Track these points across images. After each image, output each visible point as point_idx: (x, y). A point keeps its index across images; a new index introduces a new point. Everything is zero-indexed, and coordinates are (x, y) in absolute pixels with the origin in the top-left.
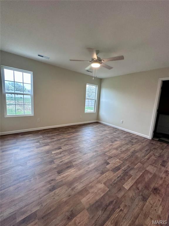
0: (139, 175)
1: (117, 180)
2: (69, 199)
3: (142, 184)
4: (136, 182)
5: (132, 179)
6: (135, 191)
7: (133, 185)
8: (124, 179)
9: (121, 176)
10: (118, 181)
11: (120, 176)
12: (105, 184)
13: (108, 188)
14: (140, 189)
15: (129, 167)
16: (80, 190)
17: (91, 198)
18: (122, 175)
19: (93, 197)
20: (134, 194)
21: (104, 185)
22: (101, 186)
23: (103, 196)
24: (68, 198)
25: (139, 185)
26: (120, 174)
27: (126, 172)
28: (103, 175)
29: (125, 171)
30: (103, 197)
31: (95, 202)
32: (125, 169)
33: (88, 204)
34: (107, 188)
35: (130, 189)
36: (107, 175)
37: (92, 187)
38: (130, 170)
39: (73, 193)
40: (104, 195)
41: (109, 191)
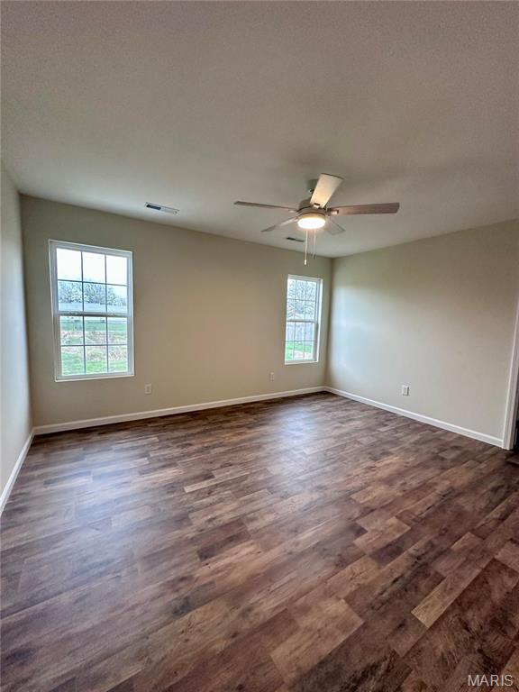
0: (470, 574)
1: (389, 590)
2: (234, 644)
3: (479, 609)
4: (458, 602)
5: (445, 591)
6: (456, 634)
7: (447, 613)
8: (417, 588)
9: (406, 576)
10: (393, 594)
11: (402, 576)
12: (349, 600)
13: (361, 616)
14: (474, 627)
15: (433, 546)
16: (268, 618)
17: (303, 648)
18: (409, 572)
19: (309, 643)
20: (452, 646)
21: (346, 606)
22: (337, 607)
23: (342, 646)
24: (230, 642)
25: (470, 614)
26: (401, 570)
27: (420, 562)
28: (342, 572)
29: (419, 558)
30: (344, 649)
31: (316, 662)
32: (419, 553)
33: (295, 668)
34: (355, 617)
35: (436, 625)
36: (357, 570)
37: (305, 610)
38: (436, 557)
39: (246, 626)
40: (347, 640)
41: (364, 627)
